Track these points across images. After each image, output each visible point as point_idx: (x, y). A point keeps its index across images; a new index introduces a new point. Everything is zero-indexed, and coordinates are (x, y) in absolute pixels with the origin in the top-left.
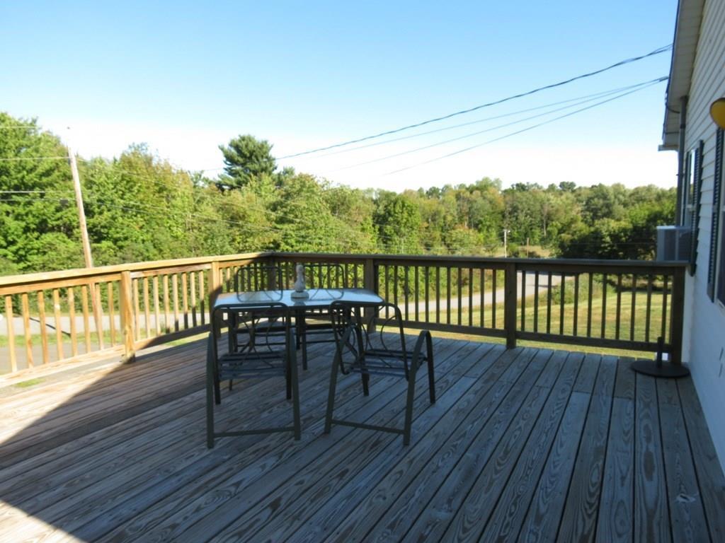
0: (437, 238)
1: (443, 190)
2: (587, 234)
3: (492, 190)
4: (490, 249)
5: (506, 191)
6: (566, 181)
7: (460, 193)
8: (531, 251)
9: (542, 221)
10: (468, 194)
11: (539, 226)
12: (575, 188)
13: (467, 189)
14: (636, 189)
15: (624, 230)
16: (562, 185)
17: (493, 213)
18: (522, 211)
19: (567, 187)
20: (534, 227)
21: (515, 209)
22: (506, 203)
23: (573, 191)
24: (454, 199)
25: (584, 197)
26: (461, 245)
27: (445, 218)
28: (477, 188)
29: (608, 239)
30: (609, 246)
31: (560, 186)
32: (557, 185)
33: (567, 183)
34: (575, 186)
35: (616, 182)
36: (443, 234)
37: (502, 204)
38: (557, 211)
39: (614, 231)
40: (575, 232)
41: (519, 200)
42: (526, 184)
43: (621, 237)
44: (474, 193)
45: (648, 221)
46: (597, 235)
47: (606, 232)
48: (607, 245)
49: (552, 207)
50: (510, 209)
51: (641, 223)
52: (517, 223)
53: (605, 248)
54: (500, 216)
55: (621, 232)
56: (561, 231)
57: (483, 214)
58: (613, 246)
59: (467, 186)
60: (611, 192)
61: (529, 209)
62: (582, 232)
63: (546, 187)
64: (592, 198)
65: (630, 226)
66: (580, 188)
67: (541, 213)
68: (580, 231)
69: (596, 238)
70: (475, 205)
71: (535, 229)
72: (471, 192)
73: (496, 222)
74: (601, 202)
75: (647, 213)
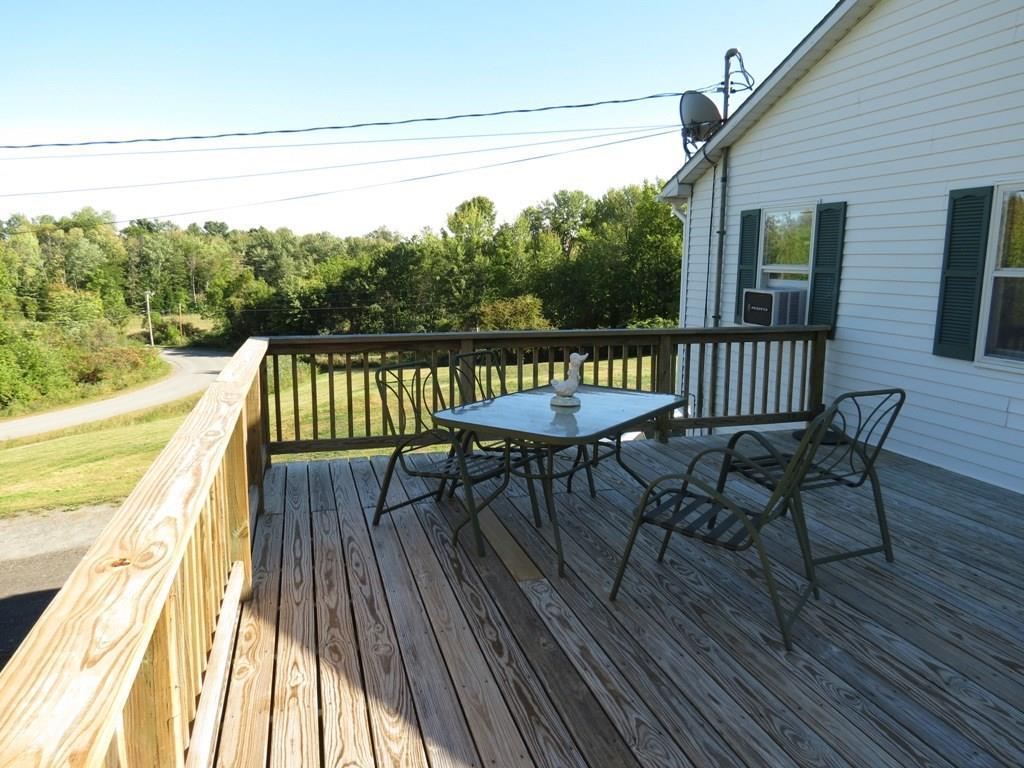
0: (14, 307)
1: (9, 223)
2: (266, 296)
3: (103, 229)
4: (116, 321)
5: (125, 231)
6: (214, 220)
7: (44, 230)
8: (185, 322)
9: (189, 278)
10: (61, 233)
11: (184, 286)
12: (227, 232)
13: (58, 224)
14: (307, 236)
15: (316, 291)
16: (208, 226)
17: (110, 264)
18: (157, 263)
19: (215, 229)
20: (178, 287)
21: (145, 260)
22: (130, 250)
23: (226, 236)
24: (34, 241)
25: (242, 245)
26: (74, 318)
27: (21, 272)
28: (76, 225)
29: (297, 303)
30: (299, 313)
31: (205, 228)
32: (201, 225)
33: (215, 224)
34: (227, 228)
35: (282, 226)
36: (22, 299)
37: (124, 251)
38: (211, 263)
39: (304, 293)
40: (250, 294)
41: (150, 245)
42: (153, 222)
43: (313, 301)
44: (71, 231)
45: (344, 279)
46: (281, 299)
47: (294, 293)
48: (296, 311)
49: (203, 258)
50: (138, 260)
51: (336, 282)
52: (151, 281)
53: (295, 315)
54: (121, 269)
55: (312, 294)
56: (227, 293)
57: (91, 265)
58: (304, 313)
59: (58, 220)
60: (278, 238)
61: (167, 260)
62: (259, 295)
63: (184, 227)
64: (254, 247)
65: (323, 286)
66: (234, 232)
67: (186, 266)
68: (256, 293)
69: (281, 302)
70: (76, 253)
71: (180, 290)
72: (66, 230)
73: (116, 279)
74: (266, 252)
75: (341, 268)
